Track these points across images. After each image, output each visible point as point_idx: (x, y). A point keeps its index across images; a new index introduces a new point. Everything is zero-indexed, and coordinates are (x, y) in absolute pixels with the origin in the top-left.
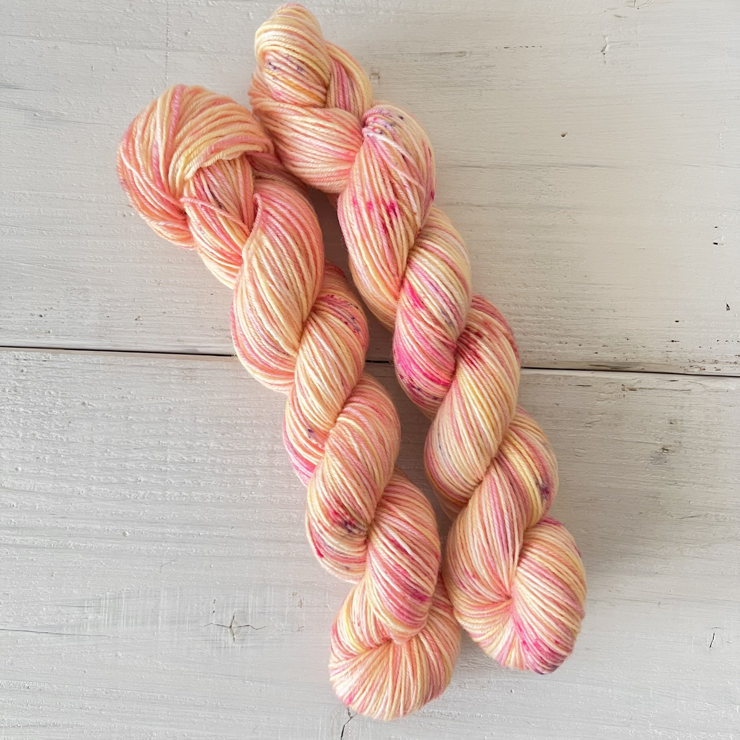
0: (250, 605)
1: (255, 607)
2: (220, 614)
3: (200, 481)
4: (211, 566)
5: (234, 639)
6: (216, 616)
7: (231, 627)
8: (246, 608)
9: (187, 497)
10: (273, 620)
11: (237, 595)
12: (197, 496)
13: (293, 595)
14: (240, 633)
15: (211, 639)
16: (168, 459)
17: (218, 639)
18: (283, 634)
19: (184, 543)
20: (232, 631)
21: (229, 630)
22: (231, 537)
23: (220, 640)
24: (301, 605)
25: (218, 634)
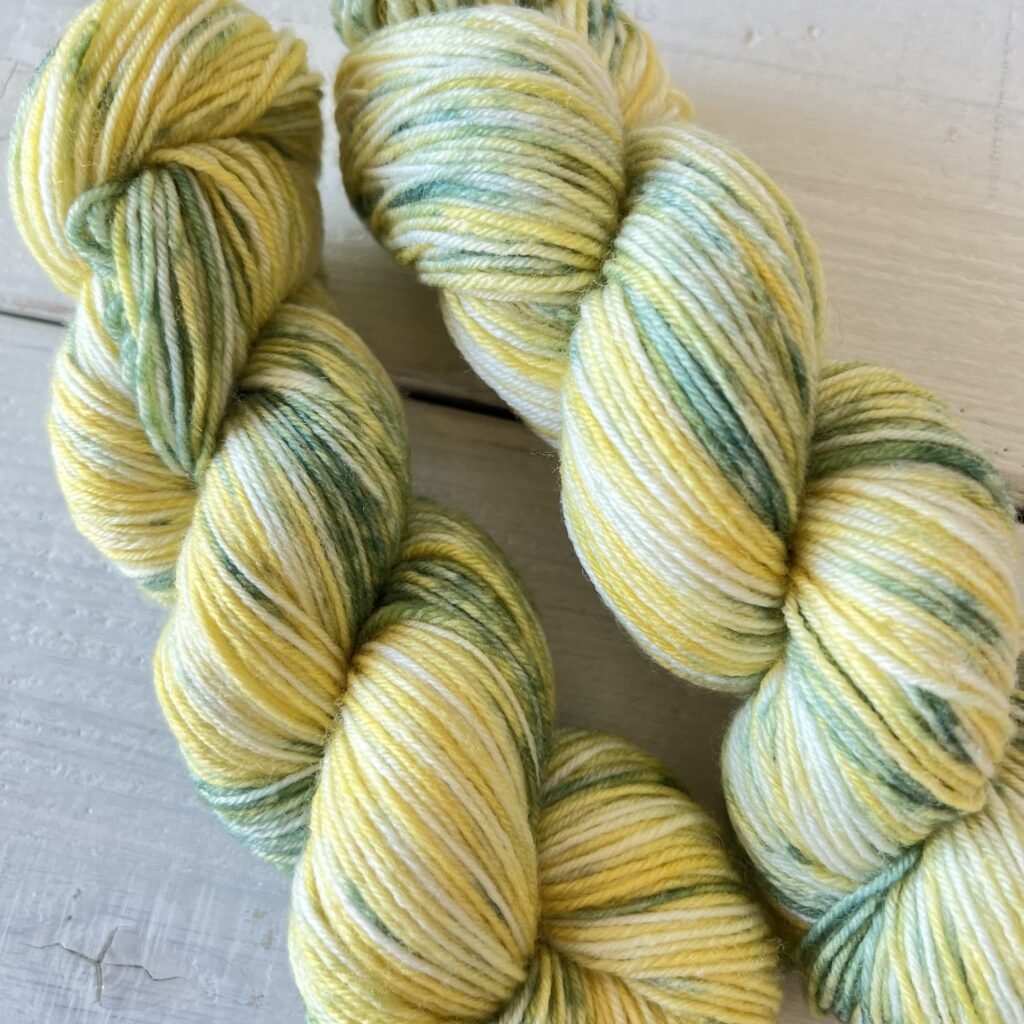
0: (154, 919)
1: (165, 926)
2: (81, 927)
3: (106, 614)
4: (87, 811)
5: (99, 992)
6: (73, 928)
7: (99, 962)
8: (143, 924)
9: (72, 644)
10: (198, 965)
11: (130, 890)
12: (91, 647)
13: (258, 915)
14: (117, 982)
15: (47, 982)
16: (51, 555)
17: (64, 986)
18: (214, 1006)
19: (42, 745)
20: (99, 972)
21: (93, 970)
22: (146, 754)
23: (68, 989)
24: (270, 943)
25: (66, 975)
